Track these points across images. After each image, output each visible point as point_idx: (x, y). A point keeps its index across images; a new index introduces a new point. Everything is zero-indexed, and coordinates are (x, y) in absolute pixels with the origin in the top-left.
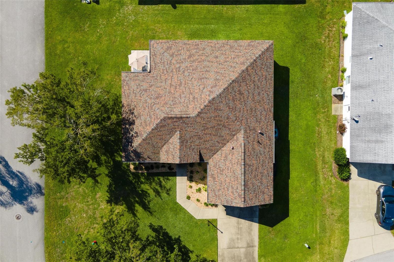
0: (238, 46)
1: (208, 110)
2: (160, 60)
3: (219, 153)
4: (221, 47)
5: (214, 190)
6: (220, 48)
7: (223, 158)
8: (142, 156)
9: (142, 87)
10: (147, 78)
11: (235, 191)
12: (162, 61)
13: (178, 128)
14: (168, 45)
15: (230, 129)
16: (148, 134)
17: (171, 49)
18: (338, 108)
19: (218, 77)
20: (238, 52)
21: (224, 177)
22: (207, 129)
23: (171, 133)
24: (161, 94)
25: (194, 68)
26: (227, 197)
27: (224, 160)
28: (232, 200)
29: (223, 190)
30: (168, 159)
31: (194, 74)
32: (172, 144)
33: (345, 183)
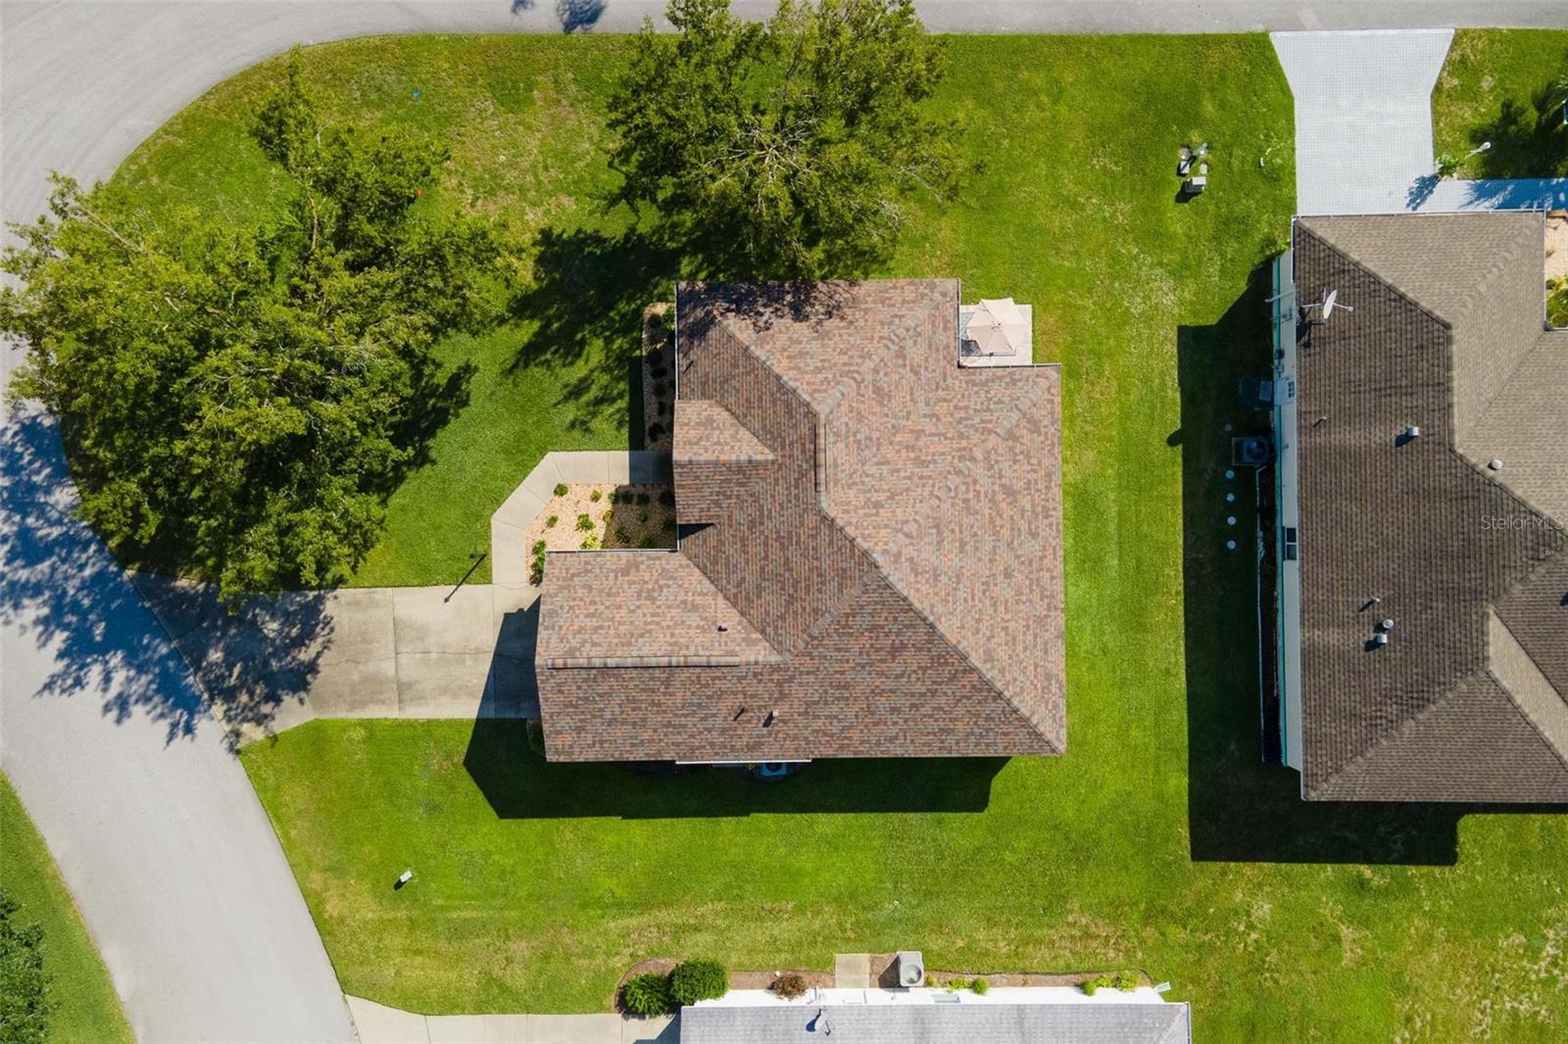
0: (1046, 643)
1: (840, 549)
2: (996, 399)
3: (707, 585)
4: (1043, 589)
5: (587, 571)
6: (1038, 584)
7: (690, 598)
8: (696, 343)
9: (910, 343)
10: (941, 357)
11: (587, 637)
12: (995, 403)
13: (783, 456)
14: (1046, 423)
15: (782, 618)
16: (764, 362)
17: (1032, 432)
18: (858, 974)
19: (943, 579)
20: (1024, 642)
21: (629, 603)
22: (783, 548)
23: (769, 435)
24: (889, 401)
25: (971, 504)
26: (568, 612)
27: (685, 602)
28: (557, 628)
29: (588, 600)
30: (688, 424)
31: (953, 504)
32: (733, 437)
33: (612, 1000)
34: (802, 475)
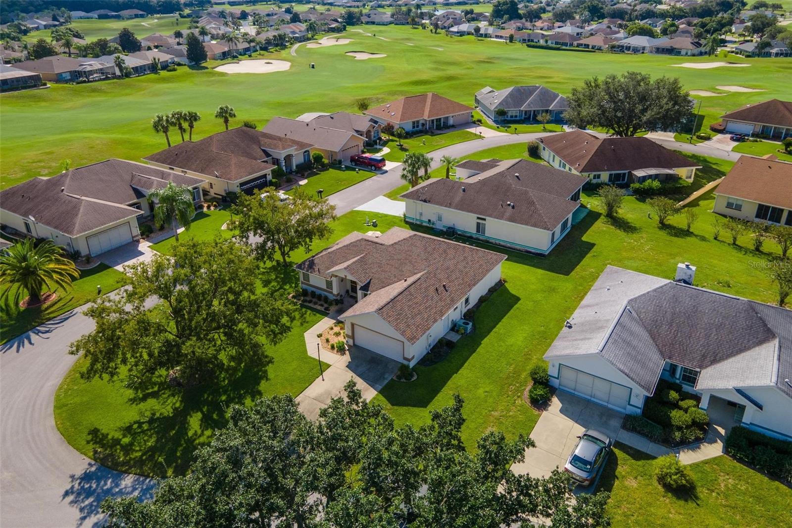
8: (314, 267)
13: (366, 251)
34: (376, 248)
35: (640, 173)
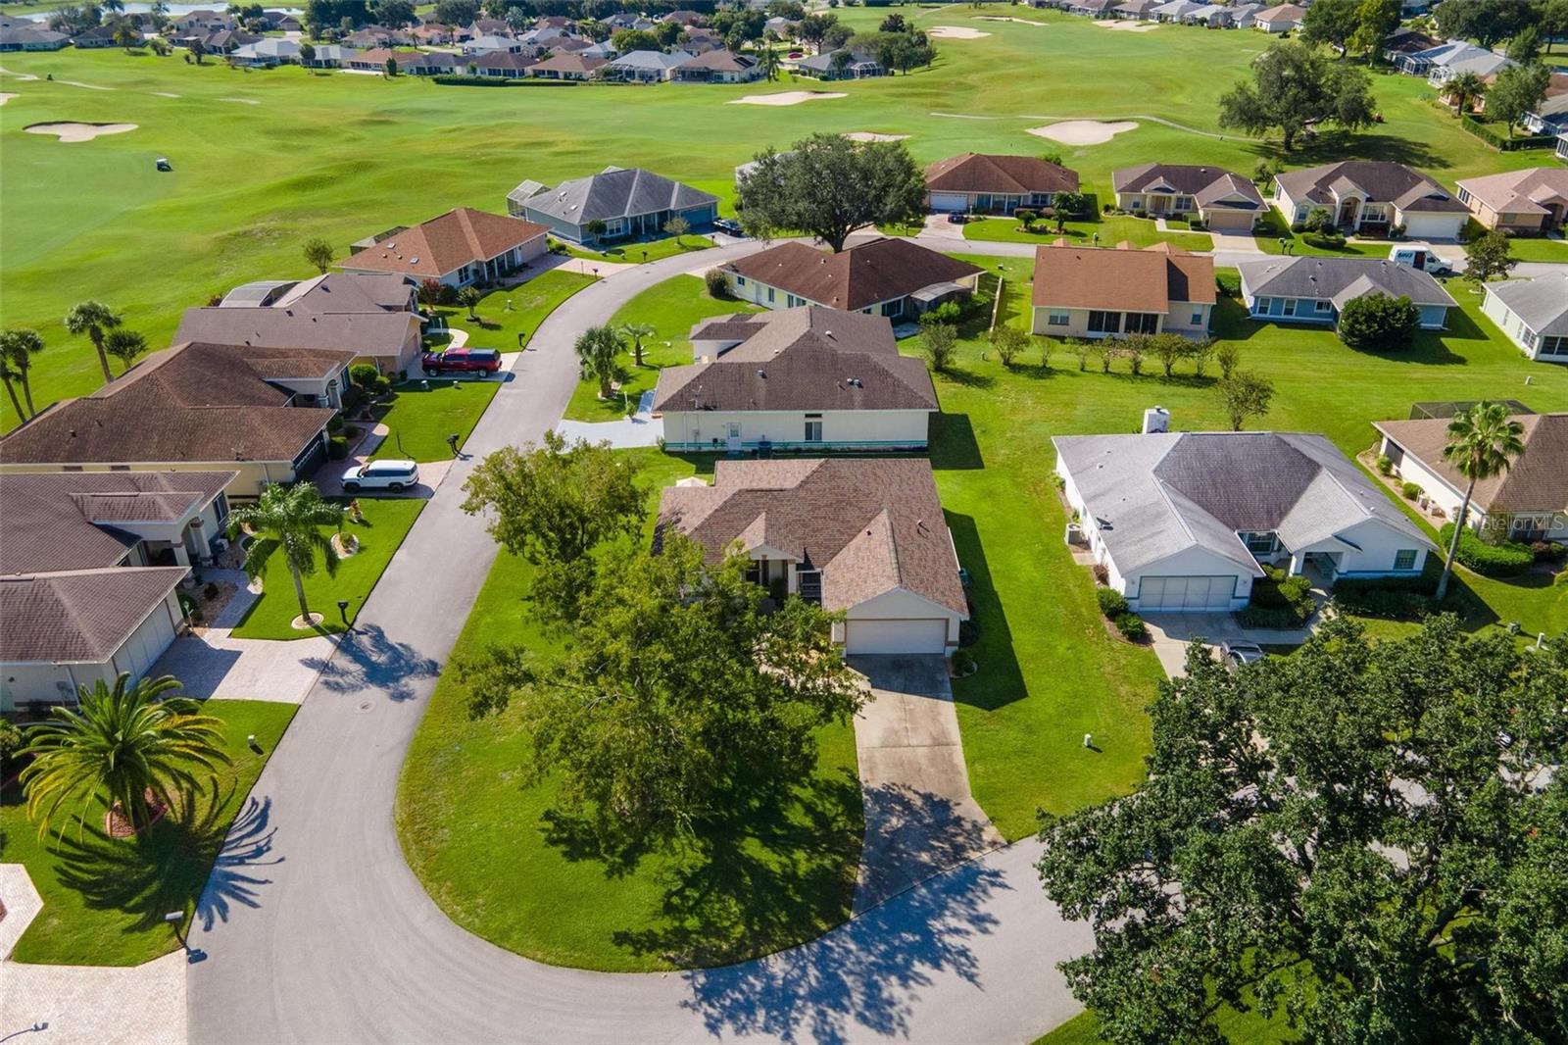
3: (844, 551)
5: (837, 598)
7: (852, 553)
13: (764, 508)
15: (860, 508)
16: (705, 519)
18: (1085, 557)
21: (857, 572)
23: (750, 517)
27: (855, 554)
29: (855, 588)
33: (1144, 648)
34: (775, 498)
35: (926, 295)
